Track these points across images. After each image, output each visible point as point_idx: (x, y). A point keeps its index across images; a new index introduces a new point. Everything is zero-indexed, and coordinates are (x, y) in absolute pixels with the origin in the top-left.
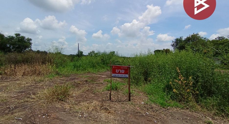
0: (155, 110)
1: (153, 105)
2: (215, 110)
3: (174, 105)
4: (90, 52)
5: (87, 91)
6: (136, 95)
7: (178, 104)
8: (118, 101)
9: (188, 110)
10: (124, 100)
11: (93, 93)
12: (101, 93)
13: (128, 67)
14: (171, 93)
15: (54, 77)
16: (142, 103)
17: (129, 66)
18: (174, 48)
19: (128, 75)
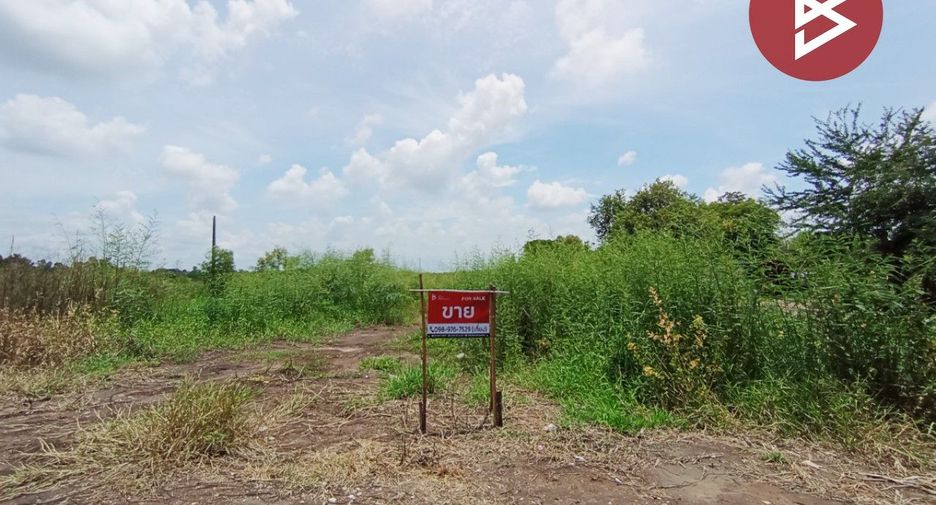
0: (600, 445)
1: (590, 431)
2: (778, 419)
3: (658, 421)
4: (267, 254)
5: (312, 407)
6: (514, 404)
7: (670, 416)
8: (454, 431)
9: (703, 431)
10: (478, 425)
11: (343, 412)
12: (375, 410)
13: (487, 295)
14: (635, 382)
15: (116, 368)
16: (546, 428)
17: (493, 288)
18: (599, 232)
19: (487, 325)
